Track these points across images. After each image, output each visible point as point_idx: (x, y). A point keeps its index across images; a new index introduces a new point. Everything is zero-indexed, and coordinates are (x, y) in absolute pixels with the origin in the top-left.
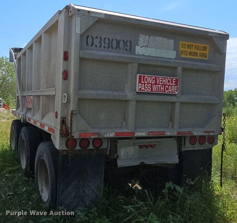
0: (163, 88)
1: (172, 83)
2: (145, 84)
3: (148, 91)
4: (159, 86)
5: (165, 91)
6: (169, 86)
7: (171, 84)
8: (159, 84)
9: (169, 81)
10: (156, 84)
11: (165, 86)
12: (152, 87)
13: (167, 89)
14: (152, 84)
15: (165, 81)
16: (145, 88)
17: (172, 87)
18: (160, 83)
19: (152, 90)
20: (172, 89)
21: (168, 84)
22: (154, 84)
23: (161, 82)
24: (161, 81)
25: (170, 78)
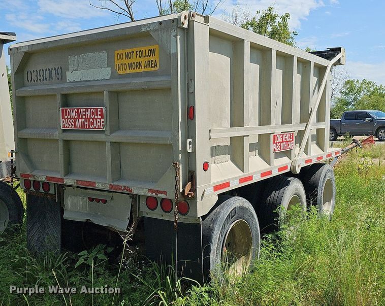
0: (87, 123)
1: (97, 115)
2: (68, 119)
3: (71, 127)
4: (83, 120)
5: (89, 128)
6: (93, 119)
7: (96, 117)
8: (82, 118)
9: (93, 113)
10: (79, 118)
11: (89, 119)
12: (75, 122)
13: (92, 124)
14: (74, 119)
15: (88, 113)
16: (68, 124)
17: (98, 120)
18: (84, 117)
19: (75, 127)
20: (98, 124)
21: (93, 117)
22: (77, 119)
23: (85, 115)
24: (84, 113)
25: (94, 109)
